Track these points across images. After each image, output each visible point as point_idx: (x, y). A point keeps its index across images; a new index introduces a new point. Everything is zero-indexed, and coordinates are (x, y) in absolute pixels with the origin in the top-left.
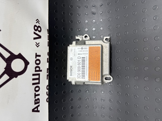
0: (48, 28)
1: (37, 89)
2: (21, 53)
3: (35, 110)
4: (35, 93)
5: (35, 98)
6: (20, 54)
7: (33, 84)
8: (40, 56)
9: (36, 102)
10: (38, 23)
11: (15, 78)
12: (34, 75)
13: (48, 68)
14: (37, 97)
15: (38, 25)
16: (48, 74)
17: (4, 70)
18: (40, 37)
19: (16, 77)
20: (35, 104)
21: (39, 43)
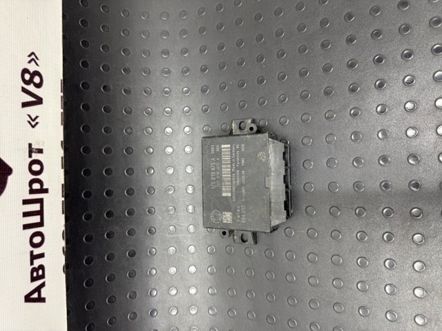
1: (37, 240)
5: (32, 264)
18: (39, 101)
21: (37, 117)
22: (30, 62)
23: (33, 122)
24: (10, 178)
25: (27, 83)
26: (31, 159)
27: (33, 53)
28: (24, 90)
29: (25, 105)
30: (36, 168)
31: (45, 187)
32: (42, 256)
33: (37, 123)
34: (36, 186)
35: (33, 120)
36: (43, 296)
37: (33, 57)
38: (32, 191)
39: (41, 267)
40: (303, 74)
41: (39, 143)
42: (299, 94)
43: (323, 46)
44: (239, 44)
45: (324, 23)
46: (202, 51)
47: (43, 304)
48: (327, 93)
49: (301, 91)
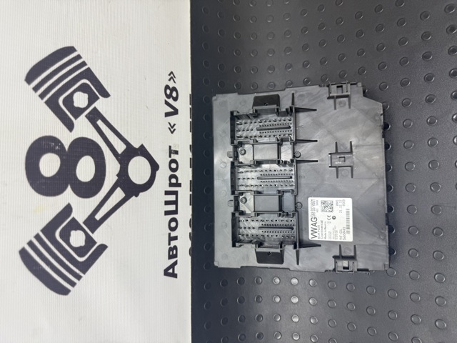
0: (190, 92)
1: (173, 224)
2: (144, 145)
3: (170, 272)
4: (170, 234)
5: (169, 244)
6: (142, 146)
7: (167, 213)
8: (176, 152)
9: (171, 253)
10: (172, 80)
11: (134, 197)
12: (167, 193)
13: (191, 179)
14: (173, 243)
15: (171, 84)
16: (191, 193)
17: (117, 178)
18: (175, 112)
19: (137, 196)
20: (170, 257)
21: (175, 125)
22: (170, 80)
23: (172, 129)
24: (157, 172)
25: (168, 96)
26: (170, 159)
27: (172, 73)
28: (167, 103)
29: (167, 115)
30: (174, 165)
31: (179, 182)
32: (175, 238)
33: (175, 130)
34: (173, 181)
35: (172, 127)
36: (176, 272)
37: (172, 76)
38: (171, 185)
39: (175, 248)
40: (403, 84)
41: (175, 146)
42: (401, 102)
43: (425, 57)
44: (340, 59)
45: (425, 36)
46: (305, 66)
47: (175, 279)
48: (429, 101)
49: (403, 98)
